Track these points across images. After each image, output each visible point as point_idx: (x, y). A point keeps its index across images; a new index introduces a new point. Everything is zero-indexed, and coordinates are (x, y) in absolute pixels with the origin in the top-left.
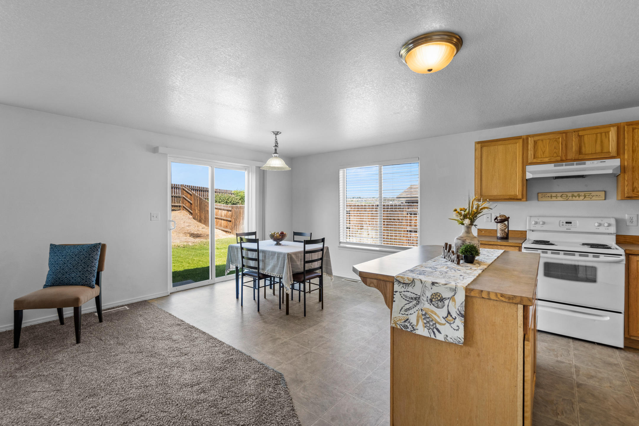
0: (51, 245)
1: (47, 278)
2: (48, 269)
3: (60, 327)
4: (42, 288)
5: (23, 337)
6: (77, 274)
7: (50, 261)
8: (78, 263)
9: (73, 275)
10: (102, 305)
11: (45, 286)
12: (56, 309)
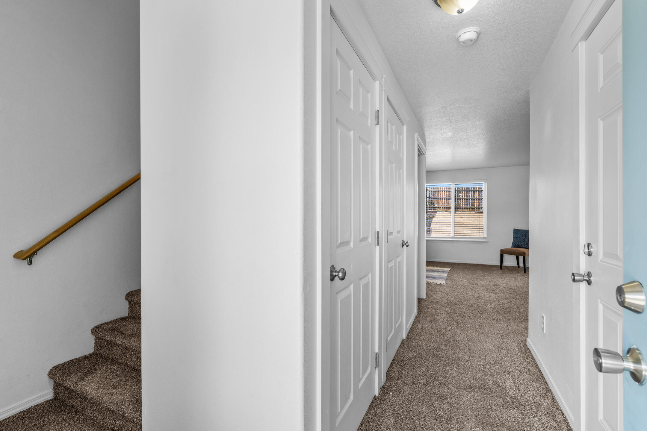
0: (514, 229)
1: (512, 244)
2: (512, 240)
3: (518, 269)
4: (511, 247)
5: (503, 268)
6: (525, 243)
7: (513, 236)
8: (526, 238)
9: (523, 243)
10: (527, 265)
11: (512, 247)
12: (523, 257)
